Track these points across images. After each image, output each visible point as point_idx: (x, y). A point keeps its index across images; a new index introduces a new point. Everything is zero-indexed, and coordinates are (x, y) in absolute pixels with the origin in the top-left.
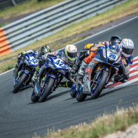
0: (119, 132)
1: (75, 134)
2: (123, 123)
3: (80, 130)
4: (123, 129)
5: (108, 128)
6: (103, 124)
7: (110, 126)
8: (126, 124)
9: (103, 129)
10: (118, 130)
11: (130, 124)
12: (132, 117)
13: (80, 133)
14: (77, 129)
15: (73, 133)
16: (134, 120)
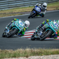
0: (25, 57)
1: (7, 53)
2: (28, 54)
3: (9, 52)
4: (27, 57)
5: (21, 55)
6: (19, 52)
7: (22, 54)
8: (29, 55)
9: (19, 54)
10: (25, 56)
12: (32, 53)
13: (9, 53)
14: (8, 51)
15: (6, 52)
16: (33, 54)
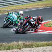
0: (18, 50)
3: (4, 45)
5: (14, 47)
7: (15, 46)
8: (22, 47)
9: (13, 47)
10: (18, 49)
11: (23, 48)
12: (24, 45)
15: (1, 45)
16: (25, 47)
